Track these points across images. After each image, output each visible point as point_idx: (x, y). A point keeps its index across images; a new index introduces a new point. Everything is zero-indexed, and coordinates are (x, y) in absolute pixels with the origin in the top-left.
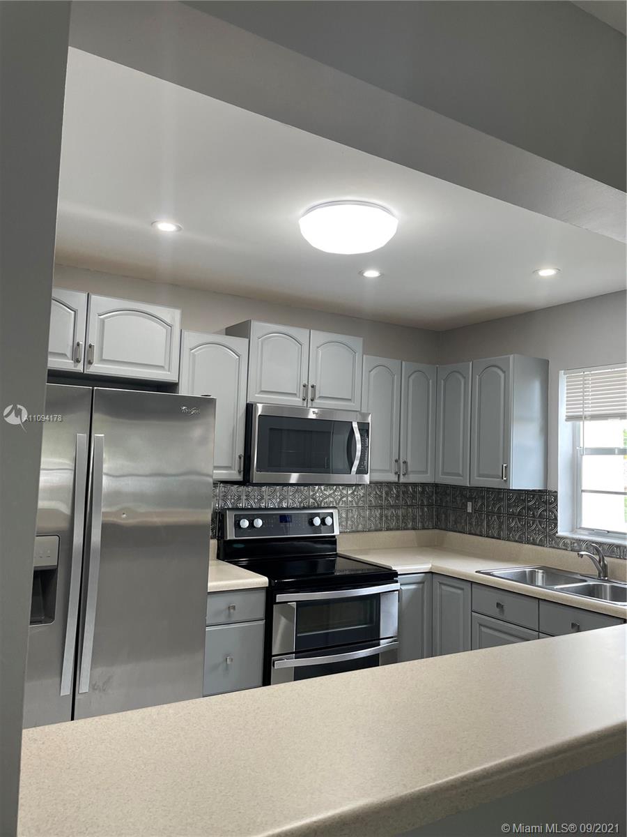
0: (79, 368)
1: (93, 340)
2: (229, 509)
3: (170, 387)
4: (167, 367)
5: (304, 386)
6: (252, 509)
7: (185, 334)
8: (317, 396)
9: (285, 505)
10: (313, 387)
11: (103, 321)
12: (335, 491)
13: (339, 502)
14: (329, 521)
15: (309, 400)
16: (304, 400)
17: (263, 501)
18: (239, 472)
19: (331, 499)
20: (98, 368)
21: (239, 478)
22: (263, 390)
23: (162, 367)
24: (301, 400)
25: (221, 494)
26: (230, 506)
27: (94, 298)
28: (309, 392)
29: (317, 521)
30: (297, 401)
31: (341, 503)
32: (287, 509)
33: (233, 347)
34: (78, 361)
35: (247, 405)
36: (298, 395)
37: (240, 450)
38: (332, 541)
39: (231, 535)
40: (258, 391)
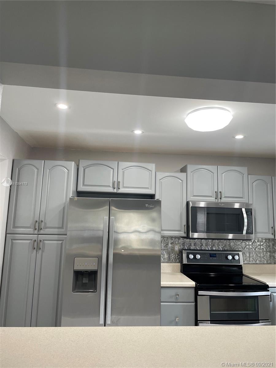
0: (115, 191)
1: (120, 180)
2: (185, 250)
3: (152, 196)
4: (150, 188)
5: (216, 192)
6: (197, 250)
7: (157, 173)
8: (223, 196)
9: (214, 249)
10: (220, 192)
11: (124, 172)
12: (242, 242)
13: (244, 248)
14: (237, 257)
15: (219, 199)
16: (216, 199)
17: (203, 246)
18: (185, 233)
19: (240, 247)
20: (122, 190)
21: (185, 235)
22: (194, 195)
23: (148, 188)
24: (214, 199)
25: (182, 243)
26: (186, 248)
27: (120, 163)
28: (218, 195)
29: (230, 257)
30: (213, 199)
31: (246, 249)
32: (215, 250)
33: (179, 177)
34: (115, 188)
35: (187, 202)
36: (213, 196)
37: (185, 223)
38: (240, 267)
39: (185, 261)
40: (192, 196)
